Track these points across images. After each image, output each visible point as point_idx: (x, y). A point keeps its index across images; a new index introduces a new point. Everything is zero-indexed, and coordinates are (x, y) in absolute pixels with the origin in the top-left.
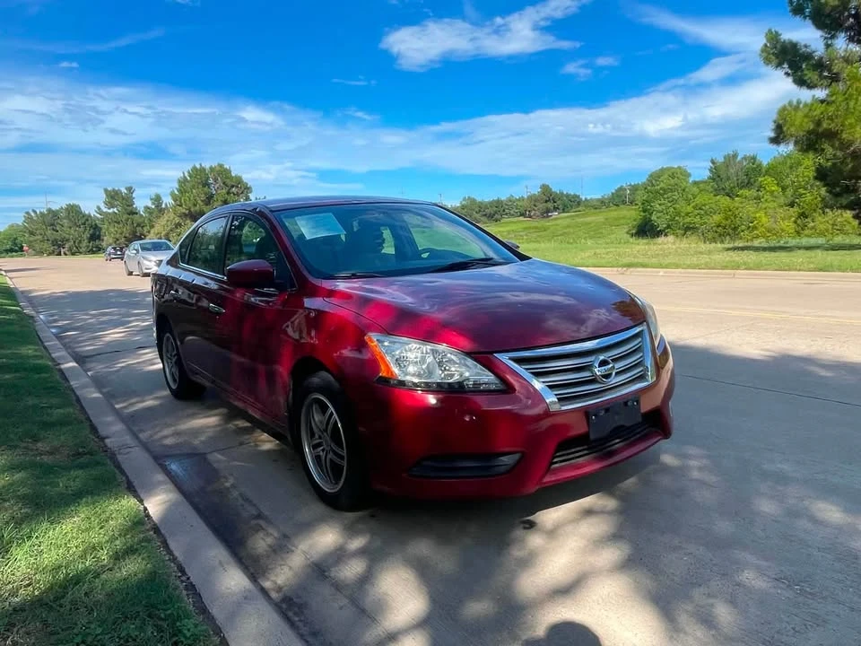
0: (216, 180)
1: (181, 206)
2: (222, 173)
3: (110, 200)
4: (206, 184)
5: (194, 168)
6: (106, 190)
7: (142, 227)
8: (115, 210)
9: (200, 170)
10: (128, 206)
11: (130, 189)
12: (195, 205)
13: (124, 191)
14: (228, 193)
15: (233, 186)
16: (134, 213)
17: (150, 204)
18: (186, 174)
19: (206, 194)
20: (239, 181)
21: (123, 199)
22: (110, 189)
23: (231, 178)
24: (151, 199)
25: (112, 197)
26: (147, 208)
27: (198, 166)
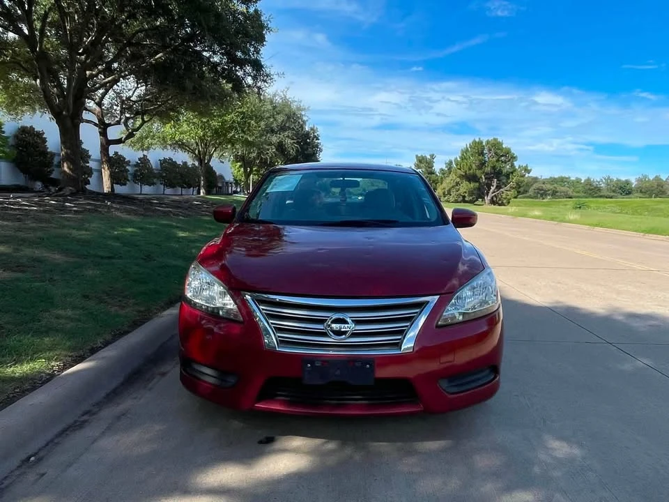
0: (490, 150)
1: (460, 169)
2: (496, 145)
3: (419, 164)
4: (482, 154)
5: (474, 142)
6: (417, 156)
7: (436, 184)
8: (420, 170)
9: (478, 143)
10: (429, 168)
11: (432, 156)
12: (470, 169)
13: (429, 157)
14: (498, 161)
15: (502, 156)
16: (432, 173)
17: (444, 167)
18: (468, 146)
19: (480, 161)
20: (508, 152)
21: (427, 163)
22: (419, 155)
23: (501, 149)
24: (446, 164)
25: (420, 161)
26: (442, 170)
27: (477, 140)
